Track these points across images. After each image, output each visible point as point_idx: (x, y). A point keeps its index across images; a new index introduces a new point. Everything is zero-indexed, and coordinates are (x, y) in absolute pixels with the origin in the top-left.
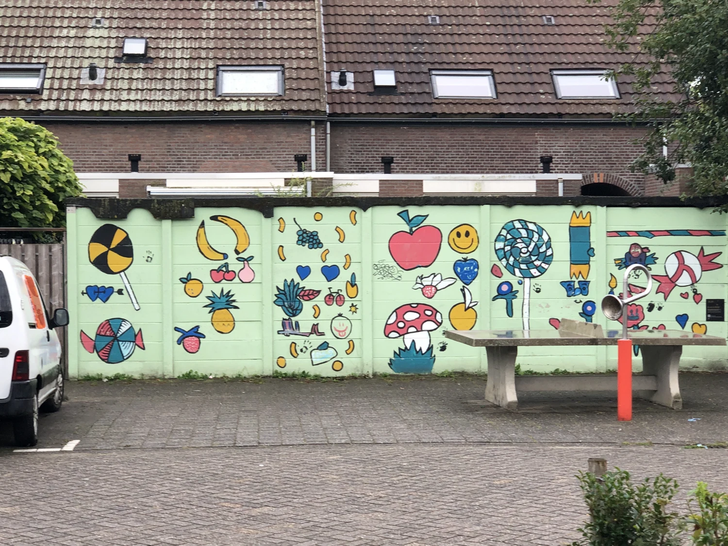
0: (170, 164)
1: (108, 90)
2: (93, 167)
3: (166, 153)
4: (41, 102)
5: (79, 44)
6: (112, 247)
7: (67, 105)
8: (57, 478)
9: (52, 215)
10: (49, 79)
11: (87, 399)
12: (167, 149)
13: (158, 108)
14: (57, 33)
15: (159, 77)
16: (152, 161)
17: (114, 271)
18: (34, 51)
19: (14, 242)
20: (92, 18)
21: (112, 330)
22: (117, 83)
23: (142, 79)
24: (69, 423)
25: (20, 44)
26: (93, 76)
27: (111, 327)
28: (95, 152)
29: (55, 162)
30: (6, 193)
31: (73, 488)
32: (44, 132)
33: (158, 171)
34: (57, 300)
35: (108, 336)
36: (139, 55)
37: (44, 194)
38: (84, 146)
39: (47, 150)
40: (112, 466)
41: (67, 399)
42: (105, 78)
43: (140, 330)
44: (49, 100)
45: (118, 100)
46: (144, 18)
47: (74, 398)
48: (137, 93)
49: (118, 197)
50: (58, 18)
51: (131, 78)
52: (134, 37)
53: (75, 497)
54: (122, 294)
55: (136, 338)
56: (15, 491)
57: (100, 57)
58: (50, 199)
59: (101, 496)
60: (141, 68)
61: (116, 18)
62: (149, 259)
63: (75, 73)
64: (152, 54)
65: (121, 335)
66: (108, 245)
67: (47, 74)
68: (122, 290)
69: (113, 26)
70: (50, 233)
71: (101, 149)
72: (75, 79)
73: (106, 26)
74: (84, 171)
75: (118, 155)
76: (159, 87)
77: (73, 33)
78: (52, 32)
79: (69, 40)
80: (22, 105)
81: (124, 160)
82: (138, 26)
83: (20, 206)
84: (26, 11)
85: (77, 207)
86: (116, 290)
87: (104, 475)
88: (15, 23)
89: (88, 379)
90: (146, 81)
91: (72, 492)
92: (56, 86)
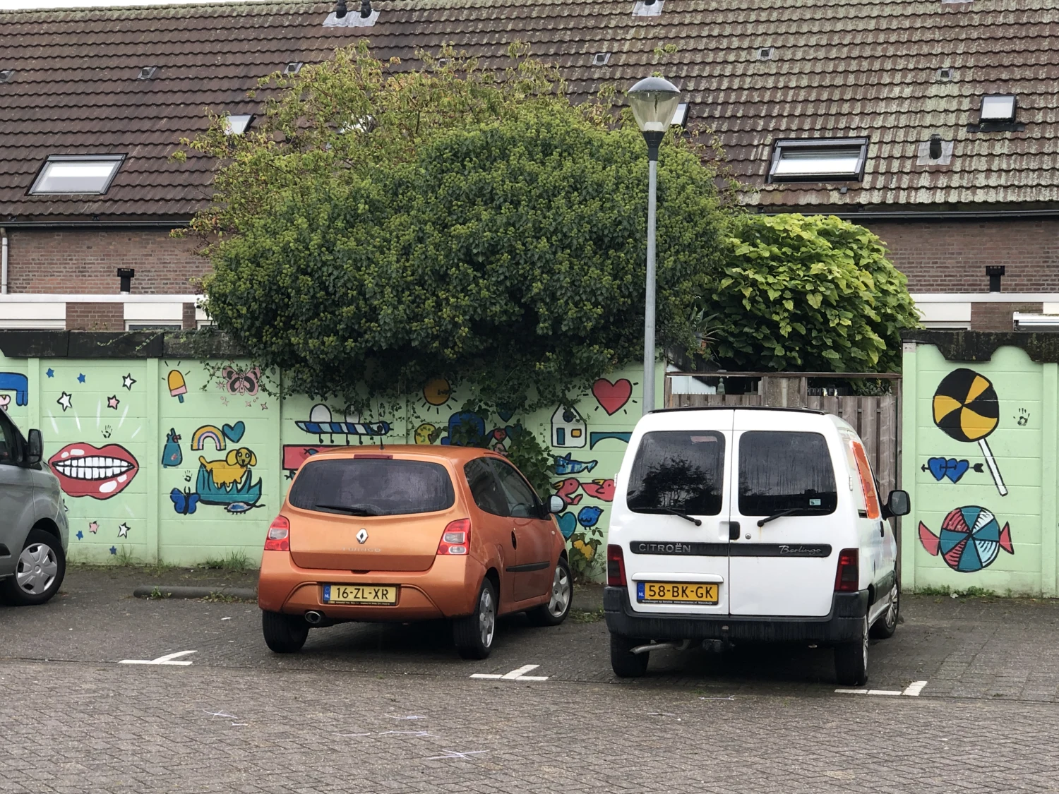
0: (1047, 280)
1: (956, 173)
2: (933, 285)
3: (1042, 264)
4: (860, 193)
5: (916, 108)
6: (968, 401)
7: (897, 197)
8: (902, 735)
9: (877, 354)
10: (872, 159)
11: (930, 623)
12: (1044, 258)
13: (1031, 197)
14: (885, 93)
15: (1033, 151)
16: (1020, 276)
17: (971, 437)
18: (852, 120)
19: (825, 393)
20: (935, 69)
21: (965, 522)
22: (971, 162)
23: (1007, 155)
24: (908, 655)
25: (833, 111)
26: (935, 153)
27: (963, 519)
28: (936, 263)
29: (882, 278)
30: (815, 323)
31: (925, 751)
32: (868, 236)
33: (1029, 291)
34: (887, 477)
35: (958, 532)
36: (1004, 120)
37: (867, 324)
38: (921, 254)
39: (872, 261)
40: (980, 723)
41: (903, 621)
42: (953, 155)
43: (1007, 524)
44: (873, 188)
45: (972, 186)
46: (1012, 65)
47: (912, 619)
48: (1000, 177)
49: (969, 329)
50: (887, 71)
51: (992, 154)
52: (997, 94)
53: (931, 765)
54: (982, 471)
55: (1001, 536)
56: (846, 749)
57: (946, 125)
58: (874, 331)
59: (969, 766)
60: (1006, 138)
61: (970, 68)
62: (1023, 421)
63: (910, 151)
64: (1023, 118)
65: (978, 531)
66: (961, 398)
67: (870, 152)
68: (982, 465)
69: (967, 80)
70: (873, 380)
71: (944, 258)
72: (909, 158)
73: (955, 80)
74: (919, 291)
75: (970, 267)
76: (1033, 165)
77: (907, 91)
78: (878, 92)
79: (902, 103)
80: (835, 198)
81: (979, 274)
82: (1003, 78)
83: (834, 342)
84: (843, 64)
85: (917, 343)
86: (972, 465)
87: (970, 735)
88: (827, 82)
89: (930, 593)
90: (1013, 157)
91: (926, 756)
92: (882, 169)
